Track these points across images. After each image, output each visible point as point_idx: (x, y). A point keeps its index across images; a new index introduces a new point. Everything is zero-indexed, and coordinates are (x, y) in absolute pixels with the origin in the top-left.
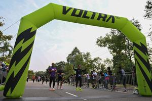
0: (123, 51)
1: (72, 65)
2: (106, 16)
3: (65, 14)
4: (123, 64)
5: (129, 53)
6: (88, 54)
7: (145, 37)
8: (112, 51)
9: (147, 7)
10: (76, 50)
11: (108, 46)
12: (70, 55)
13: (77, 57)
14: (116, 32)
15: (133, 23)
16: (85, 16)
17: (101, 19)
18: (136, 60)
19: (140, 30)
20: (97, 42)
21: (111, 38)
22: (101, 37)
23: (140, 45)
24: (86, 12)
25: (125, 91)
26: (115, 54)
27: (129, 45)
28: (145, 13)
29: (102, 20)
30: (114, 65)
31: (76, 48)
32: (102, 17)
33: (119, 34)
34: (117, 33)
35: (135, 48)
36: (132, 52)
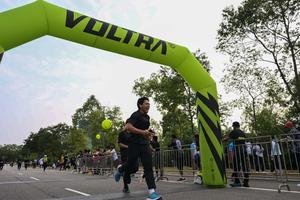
0: (181, 107)
1: (83, 131)
2: (151, 40)
3: (71, 26)
4: (178, 131)
5: (190, 111)
6: (116, 110)
7: (215, 84)
8: (161, 105)
9: (221, 33)
10: (92, 101)
11: (154, 96)
12: (80, 110)
13: (94, 115)
14: (170, 71)
15: (198, 58)
16: (111, 36)
17: (143, 45)
18: (200, 122)
19: (208, 70)
20: (135, 88)
21: (159, 81)
22: (142, 79)
23: (207, 97)
24: (114, 28)
25: (181, 180)
26: (166, 111)
27: (190, 95)
28: (217, 43)
29: (145, 47)
30: (164, 132)
31: (93, 97)
32: (145, 42)
33: (174, 75)
34: (170, 73)
35: (199, 102)
36: (194, 108)
